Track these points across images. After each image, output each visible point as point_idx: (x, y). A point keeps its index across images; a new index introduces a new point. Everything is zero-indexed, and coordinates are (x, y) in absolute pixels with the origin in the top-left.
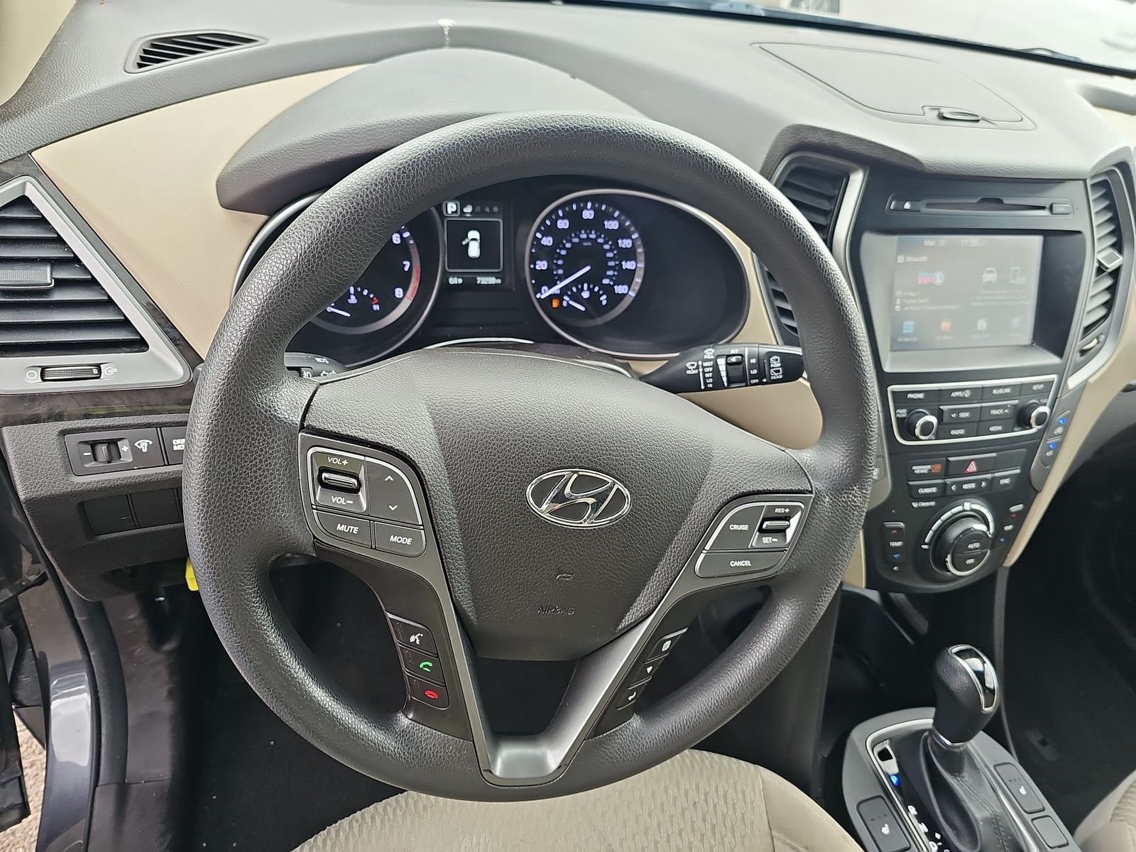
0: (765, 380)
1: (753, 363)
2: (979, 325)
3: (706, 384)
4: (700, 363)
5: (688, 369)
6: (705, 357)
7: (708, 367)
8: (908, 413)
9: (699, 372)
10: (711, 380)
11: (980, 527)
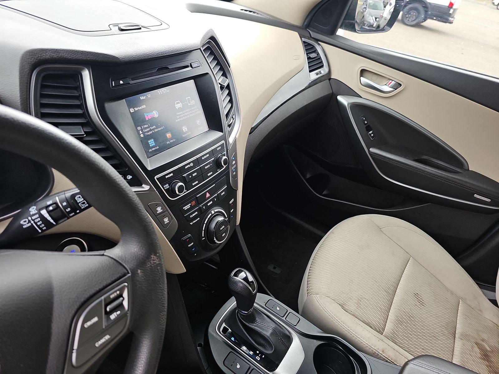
0: (78, 211)
1: (65, 206)
2: (184, 129)
3: (41, 229)
4: (30, 218)
5: (24, 225)
6: (31, 213)
7: (36, 219)
8: (169, 185)
9: (32, 224)
10: (43, 225)
11: (221, 219)
